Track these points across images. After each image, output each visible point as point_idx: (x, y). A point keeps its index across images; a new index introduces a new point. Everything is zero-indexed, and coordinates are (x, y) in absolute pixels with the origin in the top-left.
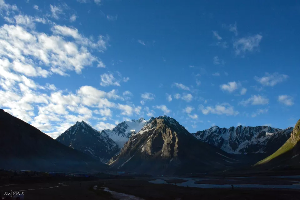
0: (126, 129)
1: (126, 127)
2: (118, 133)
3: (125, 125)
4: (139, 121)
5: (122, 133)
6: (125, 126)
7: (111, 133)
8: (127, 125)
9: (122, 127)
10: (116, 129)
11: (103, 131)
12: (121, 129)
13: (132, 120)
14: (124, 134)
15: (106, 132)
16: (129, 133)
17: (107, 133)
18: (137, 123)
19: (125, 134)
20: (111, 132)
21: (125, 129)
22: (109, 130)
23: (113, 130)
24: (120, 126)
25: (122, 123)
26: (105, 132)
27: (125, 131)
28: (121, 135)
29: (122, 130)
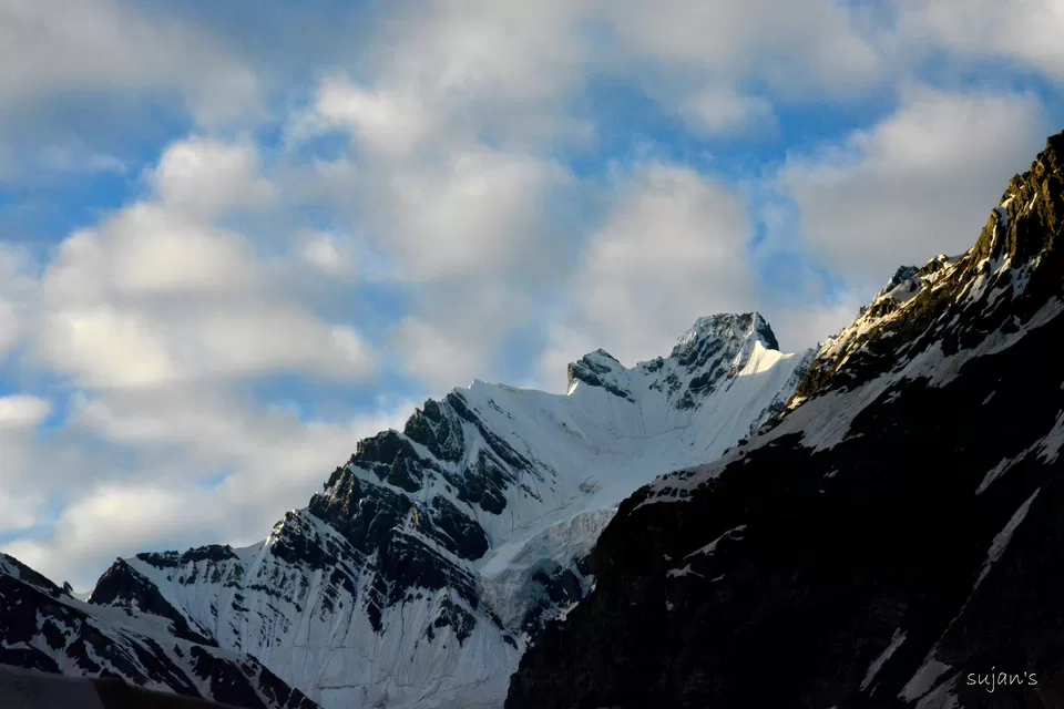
0: (497, 506)
1: (499, 479)
2: (366, 580)
3: (475, 445)
4: (686, 378)
5: (433, 575)
6: (472, 458)
7: (255, 600)
8: (498, 445)
9: (432, 489)
10: (326, 531)
11: (120, 582)
12: (408, 528)
13: (575, 372)
14: (471, 594)
15: (170, 592)
16: (539, 576)
17: (190, 597)
18: (658, 405)
19: (489, 593)
20: (250, 577)
21: (477, 513)
22: (218, 553)
23: (278, 550)
24: (400, 478)
25: (416, 428)
26: (152, 601)
27: (475, 544)
28: (423, 607)
29: (424, 526)
